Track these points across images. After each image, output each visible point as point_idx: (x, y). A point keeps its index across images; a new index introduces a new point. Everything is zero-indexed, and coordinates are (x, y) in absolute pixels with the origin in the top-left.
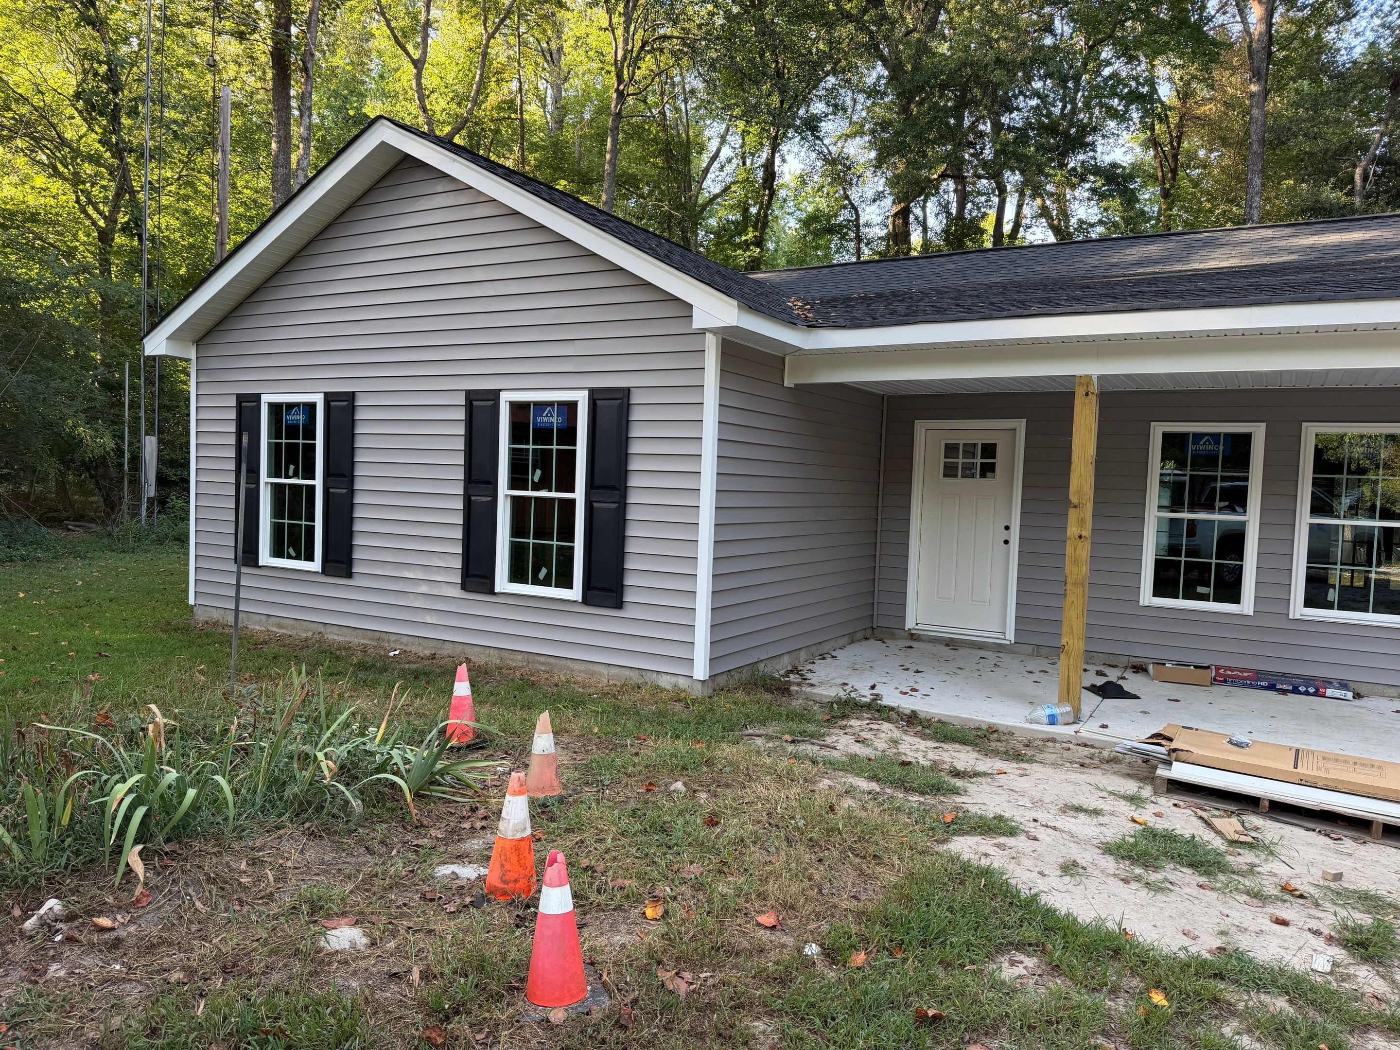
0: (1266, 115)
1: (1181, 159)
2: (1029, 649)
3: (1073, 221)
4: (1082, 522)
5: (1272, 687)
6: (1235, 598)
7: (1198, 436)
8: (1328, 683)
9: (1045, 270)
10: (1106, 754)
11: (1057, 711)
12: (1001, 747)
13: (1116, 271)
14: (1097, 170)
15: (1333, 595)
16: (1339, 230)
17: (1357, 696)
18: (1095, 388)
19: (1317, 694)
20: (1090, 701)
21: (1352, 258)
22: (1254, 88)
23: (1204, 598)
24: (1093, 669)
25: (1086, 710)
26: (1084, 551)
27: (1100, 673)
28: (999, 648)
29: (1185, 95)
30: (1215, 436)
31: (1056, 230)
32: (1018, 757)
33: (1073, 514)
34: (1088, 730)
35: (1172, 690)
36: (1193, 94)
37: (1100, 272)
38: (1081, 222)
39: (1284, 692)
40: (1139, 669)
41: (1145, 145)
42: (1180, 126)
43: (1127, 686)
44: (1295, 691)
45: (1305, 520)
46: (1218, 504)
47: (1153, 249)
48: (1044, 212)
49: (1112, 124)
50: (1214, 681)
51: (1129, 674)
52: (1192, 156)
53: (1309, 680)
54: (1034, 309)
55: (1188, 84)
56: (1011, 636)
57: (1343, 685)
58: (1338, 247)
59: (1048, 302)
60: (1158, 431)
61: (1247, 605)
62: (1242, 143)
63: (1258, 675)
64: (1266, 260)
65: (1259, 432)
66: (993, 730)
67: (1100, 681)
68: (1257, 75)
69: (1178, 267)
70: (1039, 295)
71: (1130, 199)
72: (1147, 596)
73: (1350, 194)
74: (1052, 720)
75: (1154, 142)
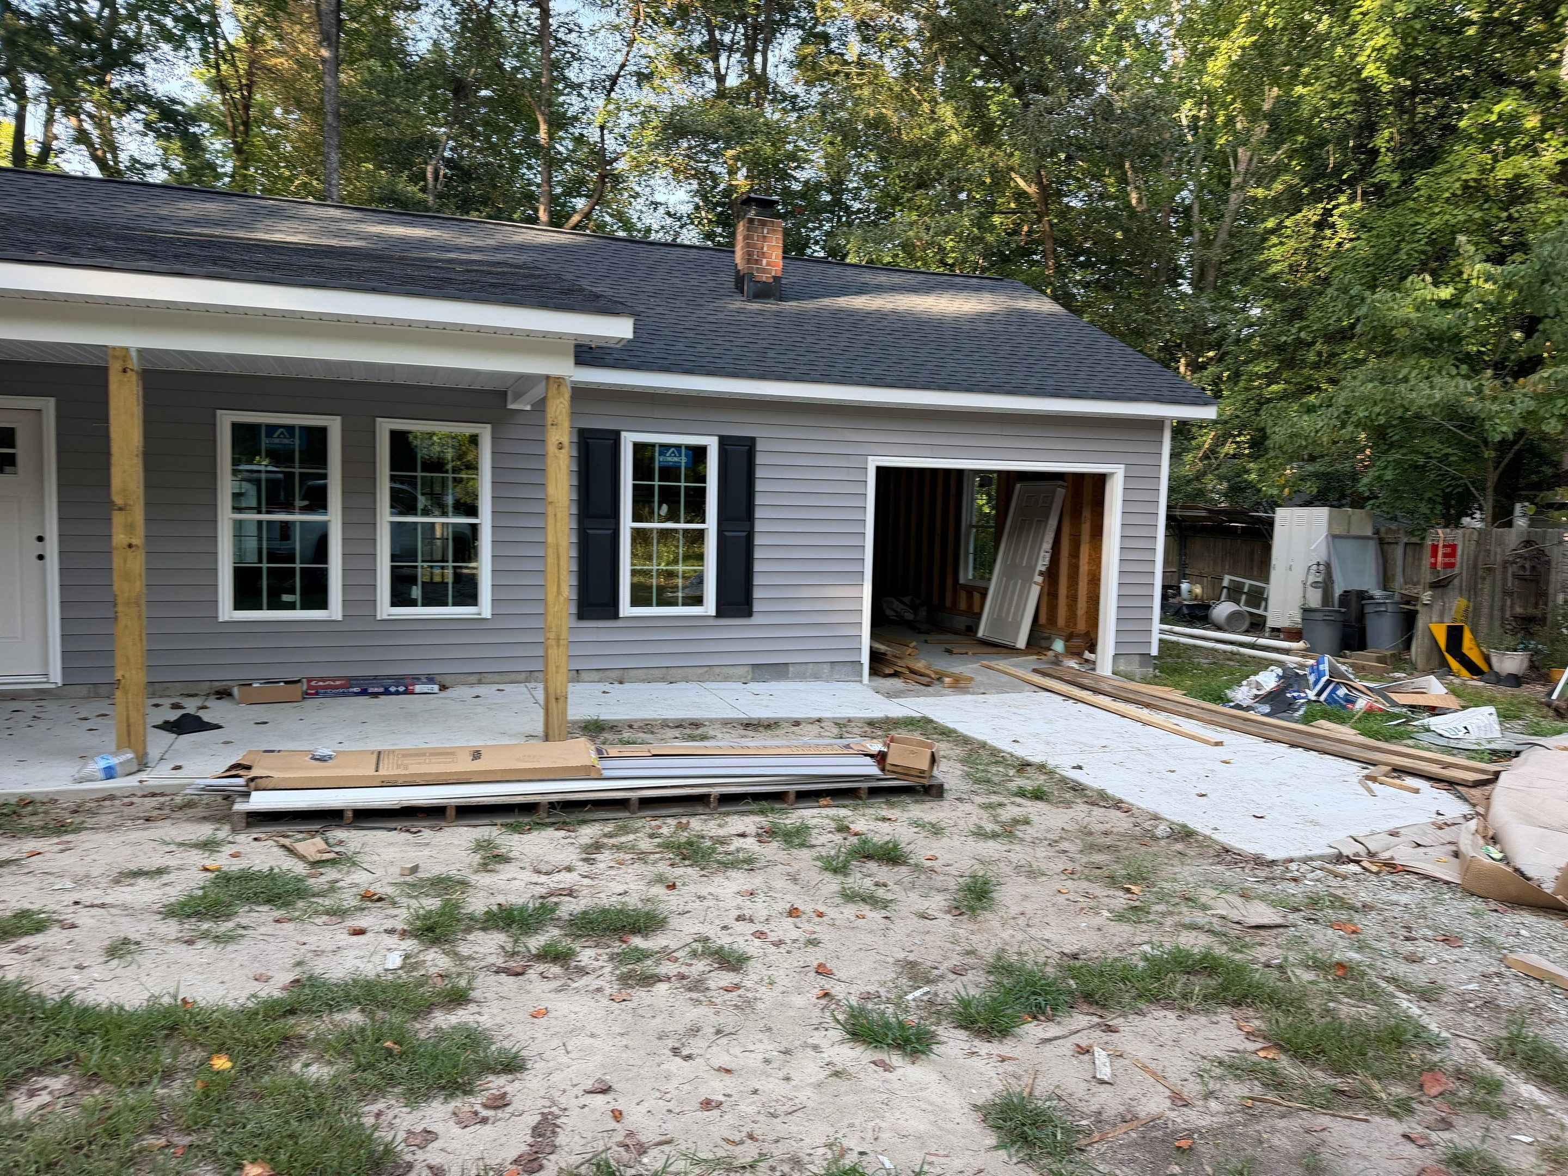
0: (340, 86)
1: (253, 112)
2: (83, 691)
3: (123, 157)
4: (130, 528)
5: (364, 693)
6: (322, 603)
7: (272, 428)
8: (416, 679)
9: (73, 209)
10: (178, 800)
11: (114, 761)
12: (37, 821)
13: (166, 226)
14: (148, 100)
15: (416, 592)
16: (404, 224)
17: (443, 688)
18: (134, 363)
19: (408, 692)
20: (160, 742)
21: (415, 254)
22: (325, 53)
23: (291, 606)
24: (167, 702)
25: (154, 753)
26: (137, 563)
27: (176, 706)
28: (41, 695)
29: (254, 40)
30: (290, 429)
31: (101, 163)
32: (61, 828)
33: (118, 517)
34: (158, 776)
35: (261, 712)
36: (262, 41)
37: (146, 224)
38: (134, 160)
39: (376, 695)
40: (223, 694)
41: (209, 83)
42: (249, 74)
43: (206, 716)
44: (387, 692)
45: (385, 517)
46: (298, 503)
47: (213, 208)
48: (82, 137)
49: (166, 47)
50: (306, 695)
51: (212, 703)
52: (266, 113)
53: (398, 680)
54: (41, 254)
55: (255, 26)
56: (56, 677)
57: (431, 680)
58: (403, 240)
59: (63, 248)
60: (226, 420)
61: (335, 610)
62: (318, 112)
63: (350, 681)
64: (334, 242)
65: (334, 426)
66: (26, 802)
67: (174, 715)
68: (327, 39)
69: (241, 234)
70: (57, 238)
71: (193, 145)
72: (227, 611)
73: (424, 190)
74: (109, 773)
75: (219, 84)
